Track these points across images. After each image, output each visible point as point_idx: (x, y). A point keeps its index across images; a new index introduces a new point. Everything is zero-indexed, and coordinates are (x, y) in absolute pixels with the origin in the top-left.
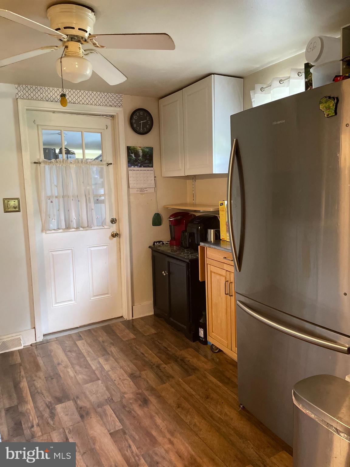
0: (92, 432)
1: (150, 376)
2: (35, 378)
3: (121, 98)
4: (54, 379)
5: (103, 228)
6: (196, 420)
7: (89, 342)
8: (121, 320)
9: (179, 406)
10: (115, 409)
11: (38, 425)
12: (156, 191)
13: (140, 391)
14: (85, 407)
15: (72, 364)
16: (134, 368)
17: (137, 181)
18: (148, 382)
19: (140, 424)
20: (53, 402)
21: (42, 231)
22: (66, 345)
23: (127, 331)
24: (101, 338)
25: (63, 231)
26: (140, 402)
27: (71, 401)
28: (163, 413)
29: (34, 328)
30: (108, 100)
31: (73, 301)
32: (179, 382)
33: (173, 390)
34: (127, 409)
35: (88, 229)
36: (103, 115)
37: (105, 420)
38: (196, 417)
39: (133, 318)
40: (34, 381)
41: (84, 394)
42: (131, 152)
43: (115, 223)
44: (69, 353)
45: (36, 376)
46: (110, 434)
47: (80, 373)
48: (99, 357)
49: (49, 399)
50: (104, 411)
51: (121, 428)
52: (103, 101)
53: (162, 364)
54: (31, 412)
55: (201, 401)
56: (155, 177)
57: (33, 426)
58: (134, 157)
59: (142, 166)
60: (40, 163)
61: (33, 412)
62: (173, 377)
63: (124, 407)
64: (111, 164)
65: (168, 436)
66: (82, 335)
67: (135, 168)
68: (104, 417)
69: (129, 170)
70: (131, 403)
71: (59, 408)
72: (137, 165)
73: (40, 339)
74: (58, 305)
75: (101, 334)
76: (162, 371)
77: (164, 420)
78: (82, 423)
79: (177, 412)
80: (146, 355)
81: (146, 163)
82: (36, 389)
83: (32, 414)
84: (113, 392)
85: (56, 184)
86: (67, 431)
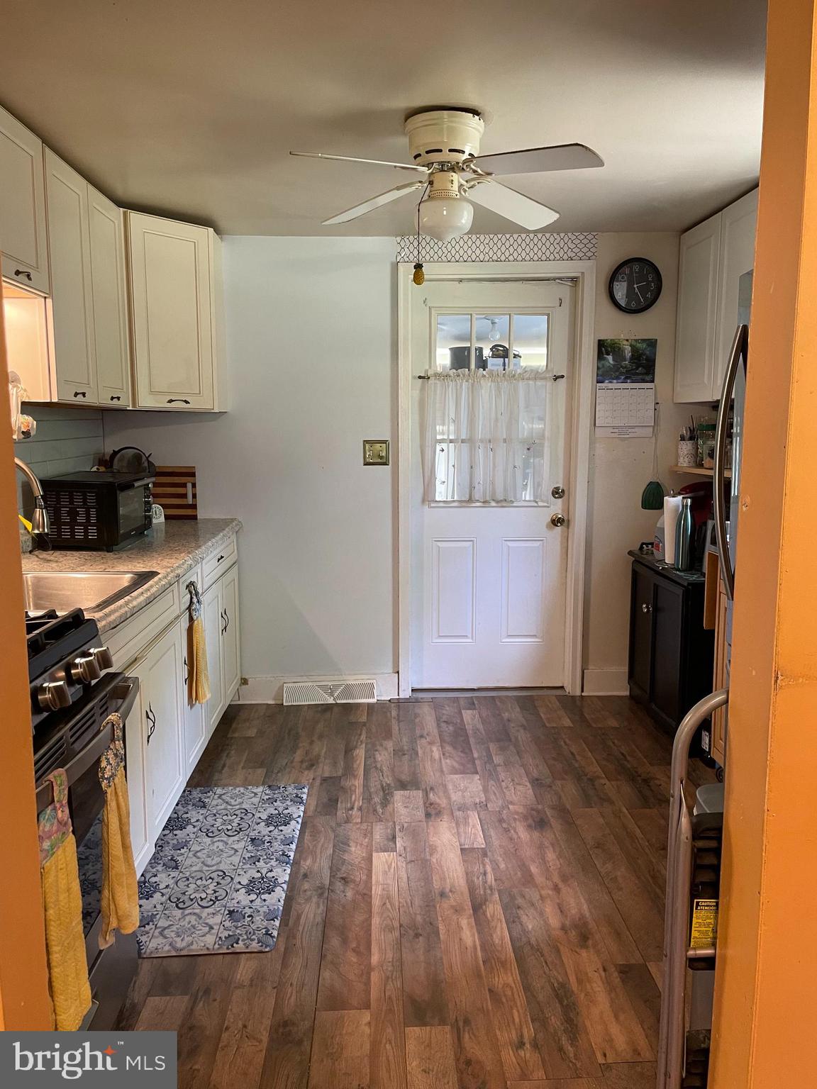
0: (434, 839)
1: (570, 790)
2: (378, 747)
3: (594, 241)
4: (406, 756)
5: (536, 505)
6: (619, 873)
7: (484, 715)
8: (559, 692)
9: (599, 845)
10: (485, 820)
11: (360, 809)
12: (655, 434)
13: (540, 807)
14: (439, 805)
15: (442, 740)
16: (546, 771)
17: (615, 411)
18: (560, 798)
19: (516, 850)
20: (393, 785)
21: (423, 501)
22: (444, 712)
23: (562, 713)
24: (507, 714)
25: (459, 505)
26: (530, 821)
27: (421, 792)
28: (563, 847)
29: (398, 672)
30: (566, 248)
31: (469, 638)
32: (620, 811)
33: (601, 821)
34: (505, 825)
35: (504, 505)
36: (554, 279)
37: (461, 830)
38: (623, 870)
39: (583, 694)
40: (376, 750)
41: (445, 786)
42: (606, 350)
43: (561, 498)
44: (443, 725)
45: (382, 745)
46: (461, 849)
47: (450, 756)
48: (491, 741)
49: (388, 780)
50: (466, 819)
51: (483, 846)
52: (556, 251)
53: (602, 778)
54: (357, 790)
55: (647, 851)
56: (658, 403)
57: (352, 808)
58: (611, 362)
59: (629, 381)
60: (429, 378)
61: (359, 791)
62: (612, 803)
63: (501, 821)
64: (563, 377)
65: (556, 879)
66: (476, 702)
67: (610, 386)
68: (461, 826)
69: (598, 388)
70: (515, 819)
71: (398, 795)
72: (617, 378)
73: (406, 693)
74: (440, 641)
75: (511, 707)
76: (595, 789)
77: (560, 856)
78: (425, 823)
79: (591, 853)
80: (578, 758)
81: (638, 374)
82: (375, 762)
83: (357, 793)
84: (492, 797)
85: (452, 415)
86: (398, 828)
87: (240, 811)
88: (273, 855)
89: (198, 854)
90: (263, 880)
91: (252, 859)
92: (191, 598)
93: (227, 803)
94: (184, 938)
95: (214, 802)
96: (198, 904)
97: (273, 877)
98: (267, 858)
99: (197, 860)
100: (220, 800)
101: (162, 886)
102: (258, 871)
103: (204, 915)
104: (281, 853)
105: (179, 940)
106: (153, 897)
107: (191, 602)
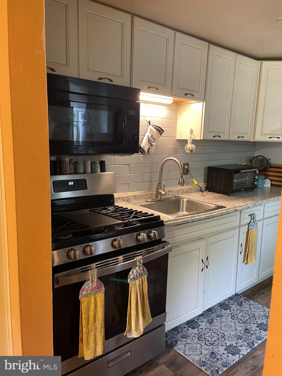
87: (252, 314)
88: (248, 340)
89: (222, 323)
90: (235, 348)
91: (239, 337)
92: (251, 220)
93: (250, 309)
94: (190, 351)
95: (245, 306)
96: (205, 342)
97: (240, 349)
98: (245, 340)
99: (220, 325)
100: (249, 306)
101: (201, 327)
102: (236, 343)
103: (203, 347)
104: (252, 341)
105: (188, 350)
106: (194, 329)
107: (250, 222)
